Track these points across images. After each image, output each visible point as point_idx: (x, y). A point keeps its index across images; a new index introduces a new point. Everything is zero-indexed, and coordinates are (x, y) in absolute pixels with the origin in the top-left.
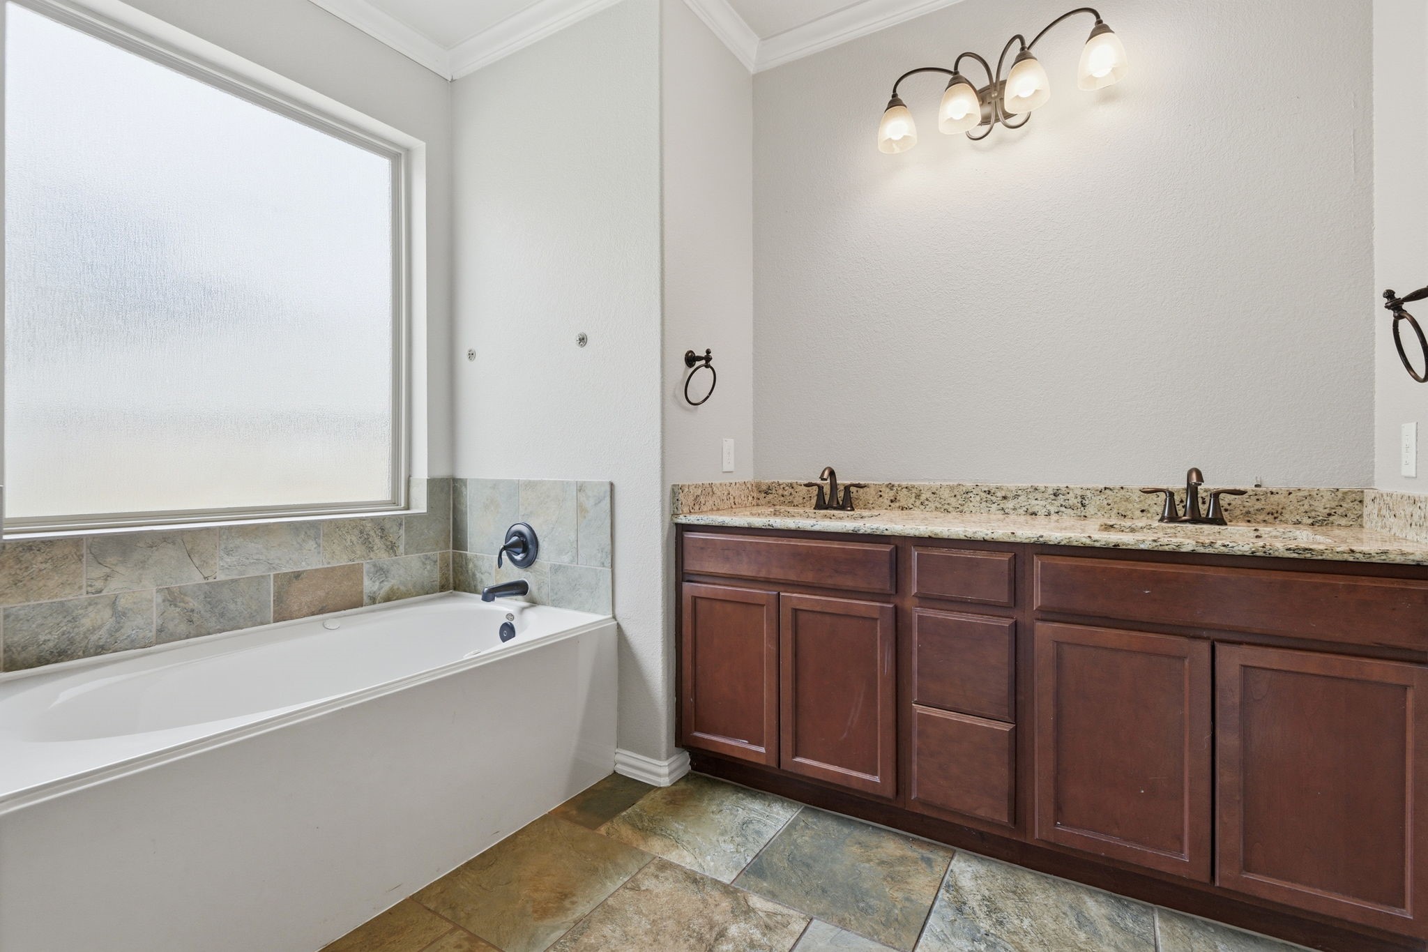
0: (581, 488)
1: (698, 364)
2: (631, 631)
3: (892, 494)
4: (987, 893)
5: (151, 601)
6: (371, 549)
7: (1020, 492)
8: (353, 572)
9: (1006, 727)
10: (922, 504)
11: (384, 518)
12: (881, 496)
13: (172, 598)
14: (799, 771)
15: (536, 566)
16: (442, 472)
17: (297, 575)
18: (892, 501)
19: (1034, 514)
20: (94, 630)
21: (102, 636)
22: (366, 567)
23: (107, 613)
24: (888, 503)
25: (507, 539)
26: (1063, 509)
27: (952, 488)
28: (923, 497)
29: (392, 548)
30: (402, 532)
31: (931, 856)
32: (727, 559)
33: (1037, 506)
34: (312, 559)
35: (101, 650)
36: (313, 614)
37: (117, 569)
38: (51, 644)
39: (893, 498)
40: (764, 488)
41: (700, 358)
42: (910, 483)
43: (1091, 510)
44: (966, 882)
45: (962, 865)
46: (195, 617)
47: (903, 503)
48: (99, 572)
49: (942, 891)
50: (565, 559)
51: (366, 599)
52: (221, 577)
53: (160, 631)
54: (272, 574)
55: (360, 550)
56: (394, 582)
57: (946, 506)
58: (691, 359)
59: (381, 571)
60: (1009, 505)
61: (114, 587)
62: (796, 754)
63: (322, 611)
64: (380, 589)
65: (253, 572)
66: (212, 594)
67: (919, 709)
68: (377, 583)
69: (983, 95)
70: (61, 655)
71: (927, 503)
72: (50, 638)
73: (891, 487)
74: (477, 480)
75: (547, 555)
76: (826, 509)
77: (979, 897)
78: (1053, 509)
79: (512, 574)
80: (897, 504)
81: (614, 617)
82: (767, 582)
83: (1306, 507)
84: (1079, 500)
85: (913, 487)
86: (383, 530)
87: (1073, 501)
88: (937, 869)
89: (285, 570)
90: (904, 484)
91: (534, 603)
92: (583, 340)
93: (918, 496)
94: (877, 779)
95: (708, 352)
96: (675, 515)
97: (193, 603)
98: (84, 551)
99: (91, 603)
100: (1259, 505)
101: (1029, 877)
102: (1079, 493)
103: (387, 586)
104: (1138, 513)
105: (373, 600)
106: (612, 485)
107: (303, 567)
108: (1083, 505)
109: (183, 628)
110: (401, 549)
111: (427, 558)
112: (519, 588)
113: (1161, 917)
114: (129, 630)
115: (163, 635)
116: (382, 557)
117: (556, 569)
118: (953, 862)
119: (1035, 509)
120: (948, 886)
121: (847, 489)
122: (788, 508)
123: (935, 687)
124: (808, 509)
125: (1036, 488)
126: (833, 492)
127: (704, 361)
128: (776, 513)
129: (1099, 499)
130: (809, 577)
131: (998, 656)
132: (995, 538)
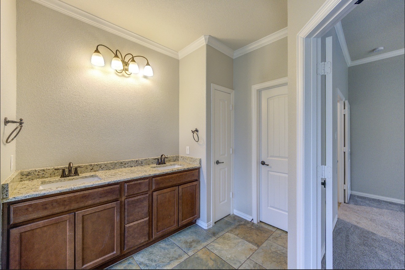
7: (129, 162)
9: (147, 219)
10: (102, 169)
12: (87, 169)
18: (91, 170)
19: (132, 167)
26: (138, 165)
27: (111, 163)
28: (102, 167)
31: (130, 262)
33: (132, 165)
39: (92, 169)
44: (142, 260)
45: (137, 257)
47: (95, 170)
57: (109, 168)
60: (126, 165)
67: (127, 226)
73: (91, 165)
76: (68, 177)
78: (136, 165)
80: (93, 170)
85: (99, 164)
87: (140, 163)
88: (134, 263)
90: (96, 164)
93: (100, 167)
94: (115, 252)
96: (3, 199)
101: (149, 249)
102: (141, 161)
108: (142, 163)
113: (171, 238)
118: (135, 258)
120: (140, 264)
121: (76, 169)
122: (47, 180)
123: (131, 218)
124: (58, 178)
125: (132, 161)
126: (70, 171)
127: (18, 124)
128: (43, 183)
129: (145, 161)
130: (90, 202)
131: (146, 203)
132: (146, 176)
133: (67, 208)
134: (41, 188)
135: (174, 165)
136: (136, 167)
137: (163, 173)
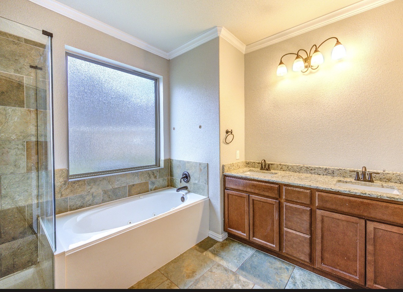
0: (200, 164)
1: (229, 133)
2: (212, 201)
3: (281, 166)
4: (303, 280)
5: (101, 193)
6: (150, 178)
7: (316, 169)
8: (146, 184)
9: (308, 237)
11: (153, 170)
12: (278, 167)
13: (105, 192)
14: (254, 241)
15: (189, 182)
16: (168, 157)
17: (133, 185)
19: (319, 175)
20: (88, 201)
21: (90, 202)
22: (149, 182)
23: (91, 197)
24: (280, 169)
25: (183, 175)
26: (328, 174)
27: (297, 166)
28: (289, 168)
29: (155, 177)
30: (158, 173)
31: (288, 267)
32: (236, 185)
34: (137, 181)
35: (90, 205)
36: (137, 194)
37: (93, 186)
38: (79, 204)
40: (247, 163)
41: (230, 132)
42: (286, 164)
43: (335, 174)
44: (297, 277)
45: (297, 271)
46: (110, 196)
47: (284, 169)
48: (89, 187)
49: (290, 278)
50: (197, 182)
51: (149, 190)
52: (116, 187)
53: (103, 200)
54: (128, 185)
55: (148, 178)
56: (156, 185)
57: (295, 171)
58: (227, 132)
59: (153, 183)
60: (313, 172)
61: (93, 190)
62: (254, 237)
63: (139, 193)
64: (153, 187)
65: (123, 185)
66: (114, 190)
67: (285, 229)
68: (152, 186)
69: (306, 60)
70: (81, 207)
71: (290, 169)
72: (79, 203)
73: (280, 165)
74: (176, 160)
75: (192, 180)
76: (263, 170)
77: (300, 281)
78: (325, 174)
79: (184, 184)
80: (282, 169)
81: (208, 197)
82: (246, 192)
83: (398, 178)
84: (332, 172)
85: (287, 165)
86: (153, 173)
87: (330, 172)
88: (290, 272)
89: (131, 184)
90: (284, 164)
91: (189, 192)
92: (200, 127)
93: (288, 168)
94: (274, 246)
95: (232, 130)
96: (223, 172)
97: (110, 193)
98: (86, 183)
99: (87, 195)
100: (384, 177)
102: (332, 170)
103: (154, 186)
104: (349, 176)
105: (151, 190)
106: (208, 164)
107: (135, 183)
108: (333, 173)
109: (108, 199)
110: (158, 177)
111: (164, 179)
112: (185, 188)
114: (96, 200)
115: (103, 201)
116: (153, 179)
117: (194, 184)
118: (294, 270)
119: (320, 173)
120: (292, 277)
121: (269, 165)
122: (253, 169)
123: (289, 224)
124: (259, 169)
125: (320, 168)
126: (265, 166)
127: (230, 133)
128: (250, 171)
129: (338, 172)
130: (257, 191)
131: (306, 217)
132: (305, 186)
133: (245, 190)
134: (248, 173)
135: (392, 188)
136: (325, 176)
137: (331, 190)
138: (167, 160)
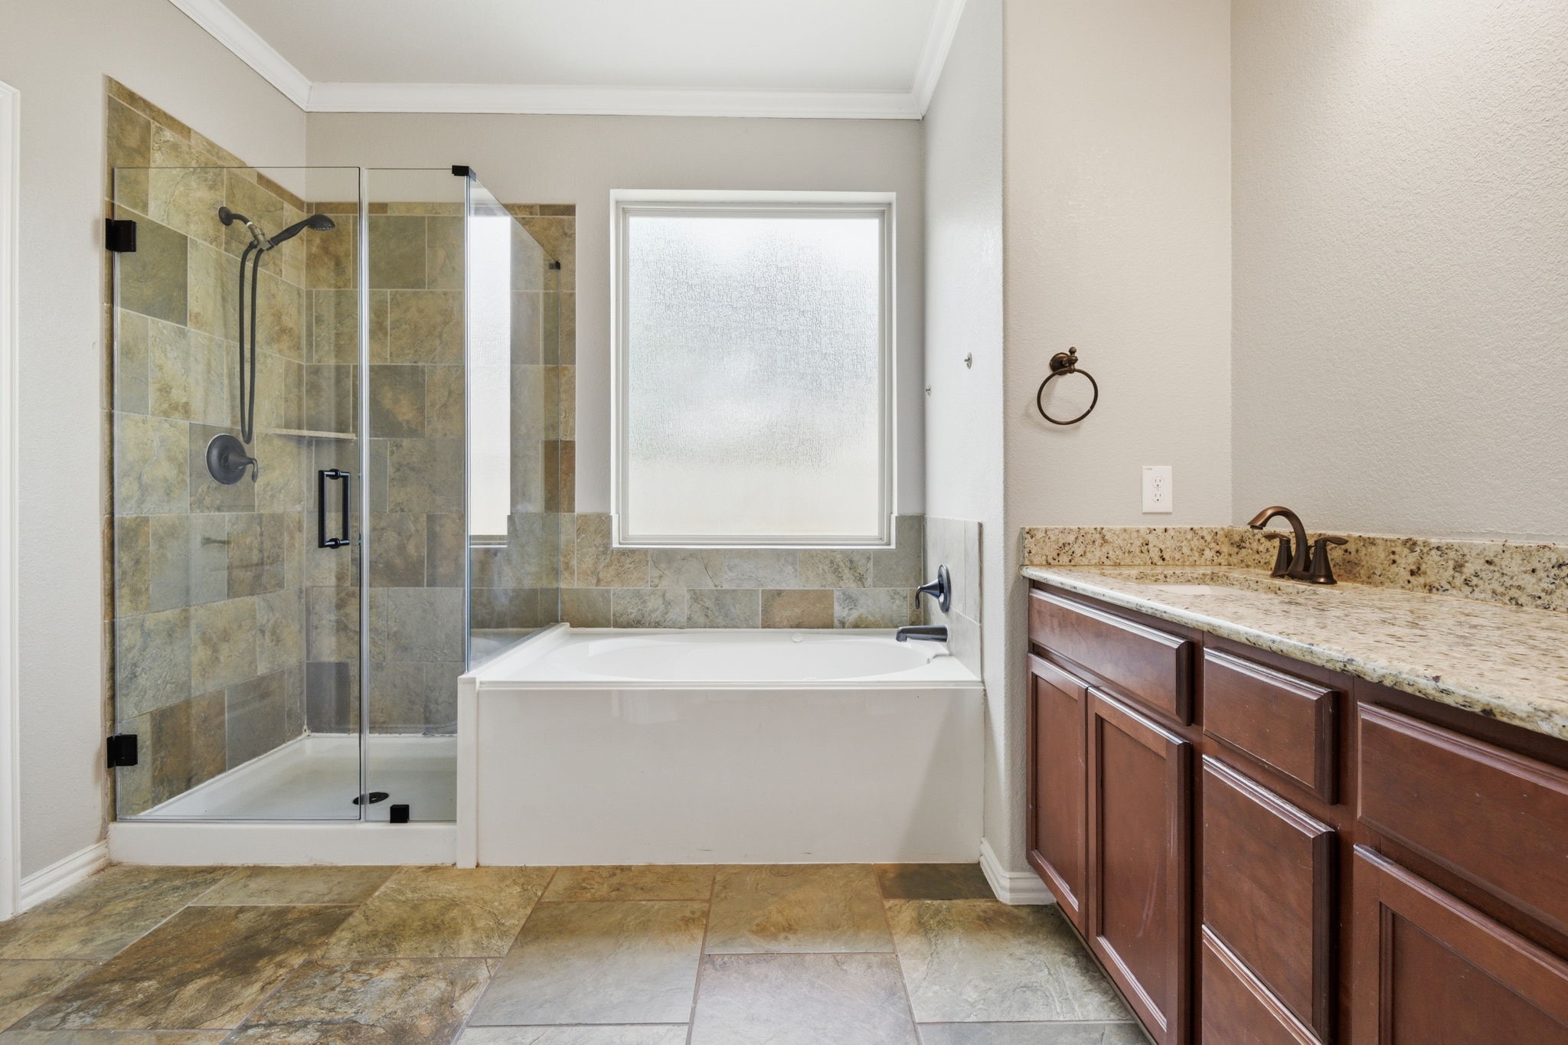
0: (966, 529)
3: (1412, 558)
5: (684, 597)
6: (841, 578)
8: (824, 596)
10: (1467, 582)
11: (853, 551)
12: (1394, 562)
13: (696, 597)
15: (950, 612)
16: (913, 510)
17: (779, 593)
18: (1412, 573)
20: (654, 611)
21: (656, 616)
22: (836, 594)
23: (660, 601)
24: (1407, 576)
27: (1526, 554)
28: (1469, 569)
29: (861, 579)
30: (871, 565)
34: (791, 582)
35: (657, 625)
36: (792, 627)
37: (667, 572)
38: (633, 616)
39: (1414, 567)
40: (1237, 538)
41: (1068, 362)
42: (1444, 541)
46: (710, 613)
47: (1431, 579)
48: (656, 573)
50: (960, 610)
51: (836, 623)
52: (726, 587)
53: (689, 619)
54: (761, 589)
55: (831, 578)
56: (862, 610)
57: (1514, 593)
59: (850, 600)
61: (664, 584)
63: (798, 626)
64: (849, 615)
65: (747, 586)
66: (720, 597)
68: (846, 610)
70: (637, 623)
71: (1475, 581)
72: (633, 612)
73: (1411, 544)
75: (953, 601)
79: (941, 616)
80: (1421, 580)
81: (983, 681)
85: (1450, 547)
86: (851, 562)
89: (770, 588)
90: (1434, 541)
91: (949, 649)
93: (1458, 567)
95: (1072, 351)
96: (1021, 565)
97: (708, 603)
98: (649, 558)
99: (653, 593)
103: (855, 615)
105: (843, 625)
106: (981, 526)
107: (783, 587)
109: (702, 620)
110: (869, 581)
111: (896, 593)
112: (943, 632)
114: (671, 616)
115: (691, 623)
116: (851, 586)
117: (958, 619)
121: (1318, 546)
138: (912, 518)
